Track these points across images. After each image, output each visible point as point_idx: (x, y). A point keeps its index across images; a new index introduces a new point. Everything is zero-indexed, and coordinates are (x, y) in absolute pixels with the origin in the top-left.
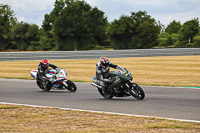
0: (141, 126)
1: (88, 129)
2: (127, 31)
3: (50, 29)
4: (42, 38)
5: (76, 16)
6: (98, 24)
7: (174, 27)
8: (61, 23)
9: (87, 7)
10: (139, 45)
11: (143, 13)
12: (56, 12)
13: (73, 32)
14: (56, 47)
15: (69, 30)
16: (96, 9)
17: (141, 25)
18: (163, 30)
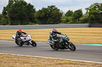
0: (52, 63)
1: (26, 65)
2: (45, 15)
3: (6, 14)
4: (2, 19)
5: (19, 8)
6: (31, 12)
7: (69, 13)
8: (12, 11)
9: (25, 3)
10: (52, 22)
11: (54, 7)
12: (9, 6)
13: (18, 16)
14: (9, 24)
15: (16, 15)
16: (29, 4)
17: (53, 12)
18: (64, 15)
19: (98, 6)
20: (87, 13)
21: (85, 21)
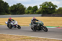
0: (19, 38)
1: (3, 39)
2: (15, 9)
6: (6, 7)
7: (30, 8)
10: (19, 13)
11: (20, 4)
16: (6, 2)
17: (20, 7)
18: (26, 9)
19: (47, 4)
20: (40, 8)
21: (39, 13)
